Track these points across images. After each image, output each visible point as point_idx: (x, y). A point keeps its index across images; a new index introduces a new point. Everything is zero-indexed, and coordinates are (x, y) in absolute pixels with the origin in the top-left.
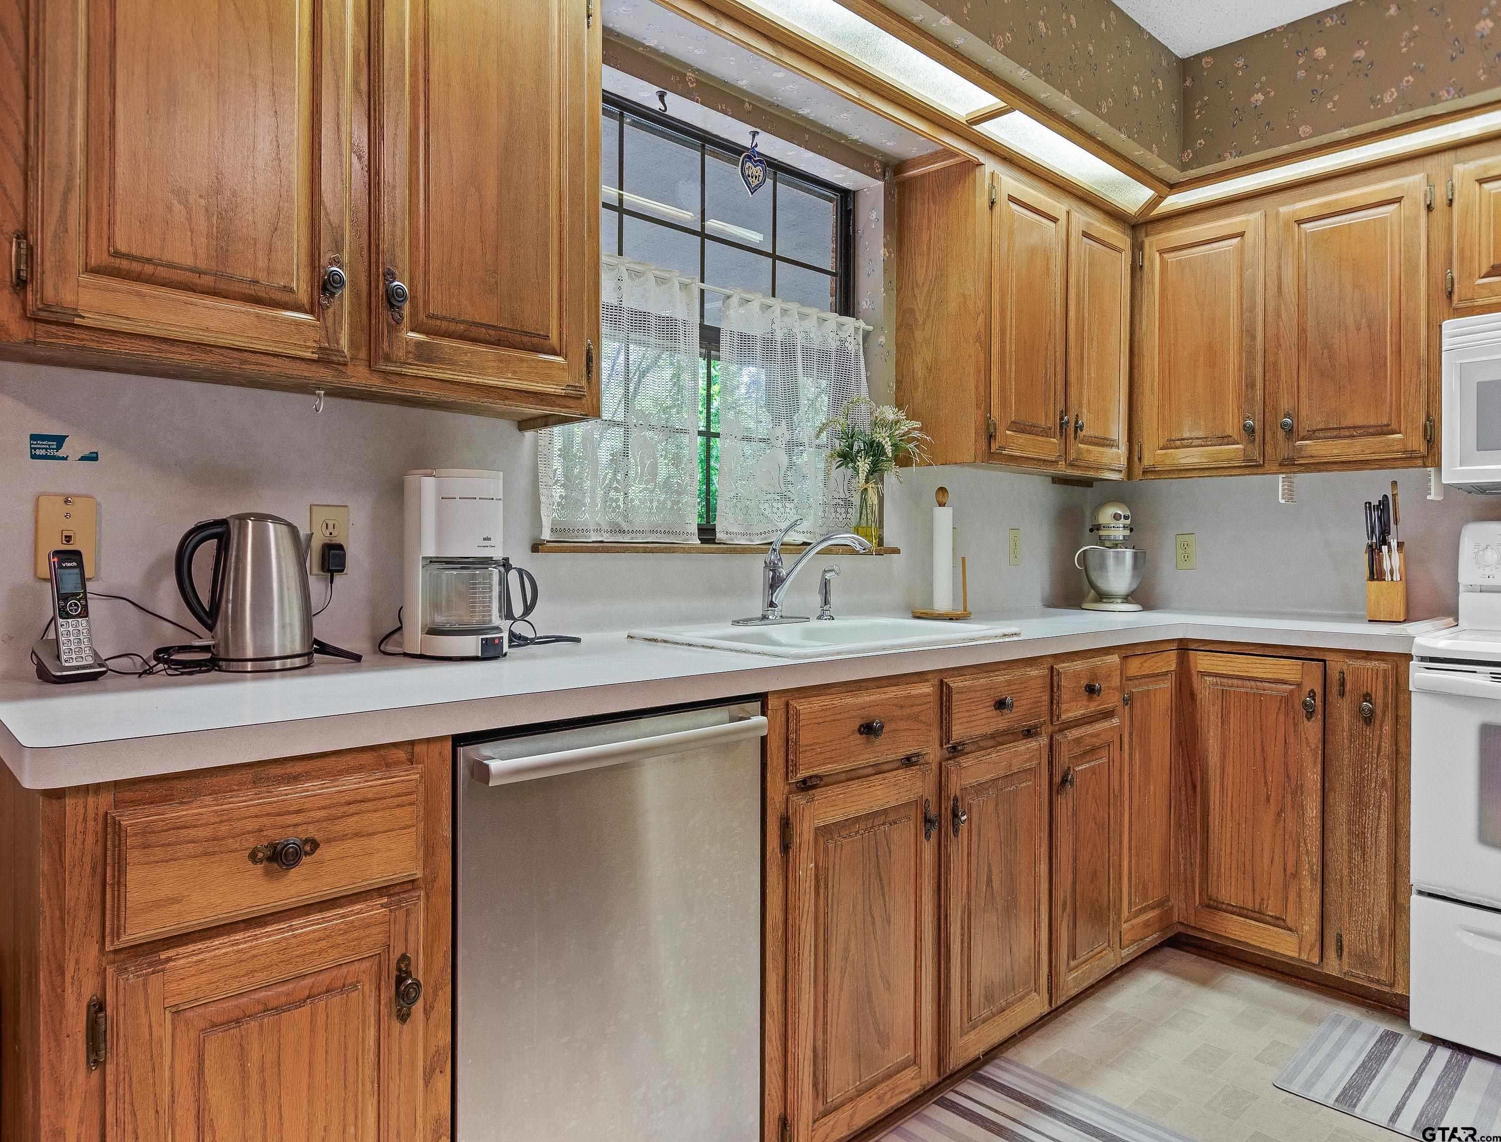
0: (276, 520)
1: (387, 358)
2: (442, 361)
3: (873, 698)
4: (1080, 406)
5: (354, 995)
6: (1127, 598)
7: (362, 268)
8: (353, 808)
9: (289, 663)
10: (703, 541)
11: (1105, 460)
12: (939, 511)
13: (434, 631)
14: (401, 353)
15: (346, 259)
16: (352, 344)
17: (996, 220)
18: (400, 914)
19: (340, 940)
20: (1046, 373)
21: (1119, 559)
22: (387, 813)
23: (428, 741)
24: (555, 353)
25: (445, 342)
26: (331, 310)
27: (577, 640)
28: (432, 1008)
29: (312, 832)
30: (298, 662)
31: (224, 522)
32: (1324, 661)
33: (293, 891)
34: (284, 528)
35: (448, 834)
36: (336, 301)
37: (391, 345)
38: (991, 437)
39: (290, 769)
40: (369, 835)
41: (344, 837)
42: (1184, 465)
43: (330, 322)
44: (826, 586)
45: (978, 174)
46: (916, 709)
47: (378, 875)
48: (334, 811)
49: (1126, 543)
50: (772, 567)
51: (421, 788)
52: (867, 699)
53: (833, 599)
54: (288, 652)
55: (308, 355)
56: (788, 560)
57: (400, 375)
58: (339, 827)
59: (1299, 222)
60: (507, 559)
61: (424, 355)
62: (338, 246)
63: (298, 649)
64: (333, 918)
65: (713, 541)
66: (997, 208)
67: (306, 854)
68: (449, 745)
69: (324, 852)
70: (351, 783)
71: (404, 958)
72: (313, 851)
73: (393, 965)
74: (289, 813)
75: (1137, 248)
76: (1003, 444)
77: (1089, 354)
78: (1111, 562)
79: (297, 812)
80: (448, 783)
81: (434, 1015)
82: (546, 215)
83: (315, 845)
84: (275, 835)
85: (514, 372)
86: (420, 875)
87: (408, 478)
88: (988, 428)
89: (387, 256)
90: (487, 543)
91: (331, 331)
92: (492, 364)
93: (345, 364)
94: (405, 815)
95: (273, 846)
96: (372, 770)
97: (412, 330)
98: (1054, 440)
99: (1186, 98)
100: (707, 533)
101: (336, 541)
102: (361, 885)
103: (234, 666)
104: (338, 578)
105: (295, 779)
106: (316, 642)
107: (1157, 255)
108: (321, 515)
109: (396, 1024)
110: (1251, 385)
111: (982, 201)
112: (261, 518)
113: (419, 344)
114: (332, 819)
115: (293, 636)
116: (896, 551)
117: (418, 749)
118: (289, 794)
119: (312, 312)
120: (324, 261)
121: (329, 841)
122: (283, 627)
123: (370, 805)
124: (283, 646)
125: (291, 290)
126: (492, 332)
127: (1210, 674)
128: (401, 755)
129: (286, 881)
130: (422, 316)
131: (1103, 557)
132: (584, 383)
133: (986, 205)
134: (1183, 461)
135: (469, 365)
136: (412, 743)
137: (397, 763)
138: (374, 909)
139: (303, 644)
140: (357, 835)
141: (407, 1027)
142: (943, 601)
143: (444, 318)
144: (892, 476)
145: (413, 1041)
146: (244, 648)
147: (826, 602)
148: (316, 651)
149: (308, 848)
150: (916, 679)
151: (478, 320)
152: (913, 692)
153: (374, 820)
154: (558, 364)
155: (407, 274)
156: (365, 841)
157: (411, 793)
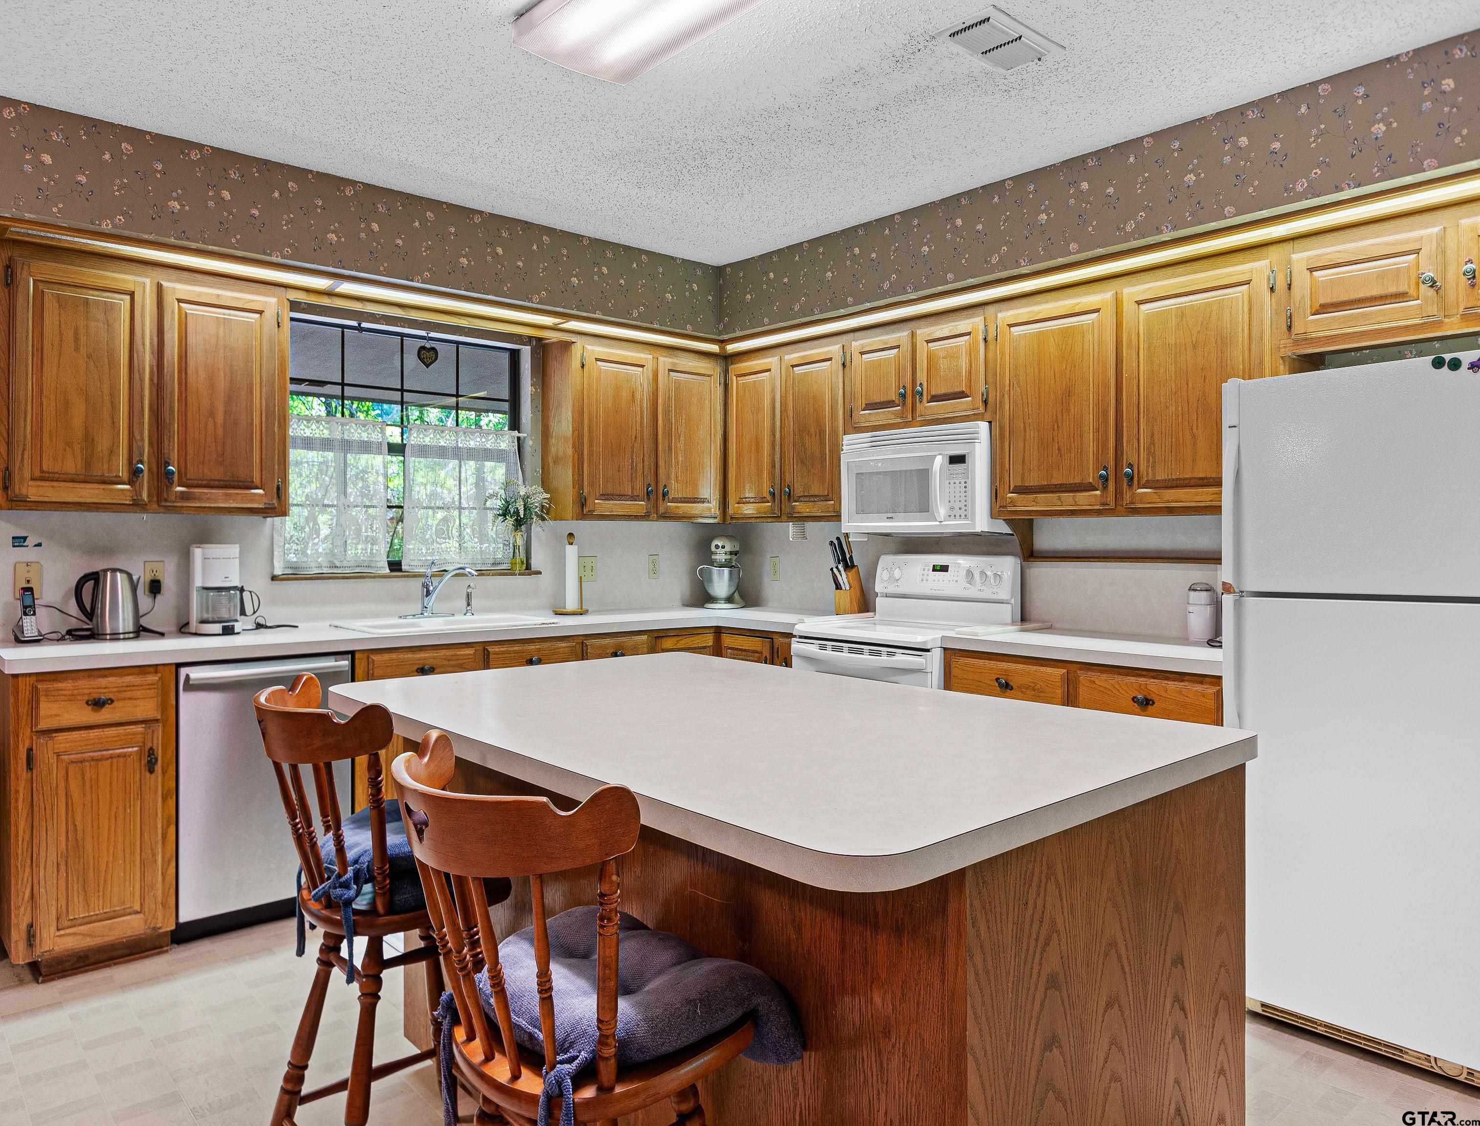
0: (121, 571)
1: (166, 500)
2: (195, 499)
3: (428, 655)
4: (668, 477)
5: (129, 759)
6: (729, 600)
7: (154, 461)
8: (129, 688)
9: (127, 636)
10: (391, 570)
11: (697, 512)
12: (569, 548)
13: (203, 622)
14: (173, 498)
15: (146, 458)
16: (149, 496)
17: (586, 374)
18: (150, 731)
19: (122, 738)
20: (632, 462)
21: (721, 574)
22: (143, 691)
23: (164, 665)
24: (257, 488)
25: (196, 490)
26: (138, 483)
27: (297, 627)
28: (166, 772)
29: (111, 696)
30: (131, 635)
31: (97, 573)
32: (772, 639)
33: (103, 717)
34: (125, 576)
35: (174, 703)
36: (140, 479)
37: (168, 495)
38: (583, 505)
39: (102, 672)
40: (135, 699)
41: (125, 699)
42: (746, 514)
43: (137, 488)
44: (469, 596)
45: (573, 348)
46: (461, 662)
47: (140, 715)
48: (120, 689)
49: (727, 564)
50: (425, 586)
51: (160, 683)
52: (422, 655)
53: (474, 602)
54: (127, 631)
55: (128, 502)
56: (435, 581)
57: (174, 506)
58: (123, 695)
59: (793, 366)
60: (242, 587)
61: (184, 496)
62: (142, 455)
63: (131, 630)
64: (121, 730)
65: (400, 570)
66: (586, 368)
67: (109, 704)
68: (174, 667)
69: (115, 704)
70: (129, 679)
71: (151, 749)
72: (111, 703)
73: (147, 750)
74: (101, 688)
75: (726, 372)
76: (591, 508)
77: (676, 445)
78: (715, 577)
79: (105, 688)
80: (174, 682)
81: (167, 776)
82: (252, 424)
83: (112, 701)
84: (96, 696)
85: (234, 500)
86: (159, 717)
87: (191, 549)
88: (581, 500)
89: (166, 456)
90: (227, 579)
91: (138, 492)
92: (221, 498)
93: (146, 505)
94: (152, 692)
95: (94, 699)
96: (138, 674)
97: (179, 486)
98: (643, 503)
99: (719, 292)
100: (395, 566)
101: (158, 578)
102: (133, 719)
103: (101, 637)
104: (159, 597)
105: (106, 676)
106: (141, 626)
107: (735, 377)
108: (149, 567)
109: (148, 774)
110: (774, 466)
111: (576, 363)
112: (114, 570)
113: (182, 492)
114: (119, 692)
115: (128, 623)
116: (540, 573)
117: (159, 667)
118: (103, 682)
119: (129, 484)
120: (134, 462)
121: (118, 700)
122: (124, 620)
123: (135, 688)
124: (124, 628)
125: (119, 476)
126: (222, 483)
127: (730, 648)
128: (152, 669)
129: (101, 713)
130: (184, 480)
131: (710, 573)
132: (275, 501)
133: (579, 365)
134: (746, 512)
135: (208, 499)
136: (157, 665)
137: (149, 673)
138: (140, 728)
139: (134, 628)
140: (130, 699)
141: (153, 776)
142: (571, 604)
143: (194, 480)
144: (538, 529)
145: (156, 782)
146: (106, 630)
147: (469, 605)
148: (142, 631)
149: (109, 702)
150: (464, 646)
151: (213, 478)
152: (458, 653)
153: (138, 693)
154: (259, 494)
155: (176, 462)
156: (135, 702)
157: (154, 685)
